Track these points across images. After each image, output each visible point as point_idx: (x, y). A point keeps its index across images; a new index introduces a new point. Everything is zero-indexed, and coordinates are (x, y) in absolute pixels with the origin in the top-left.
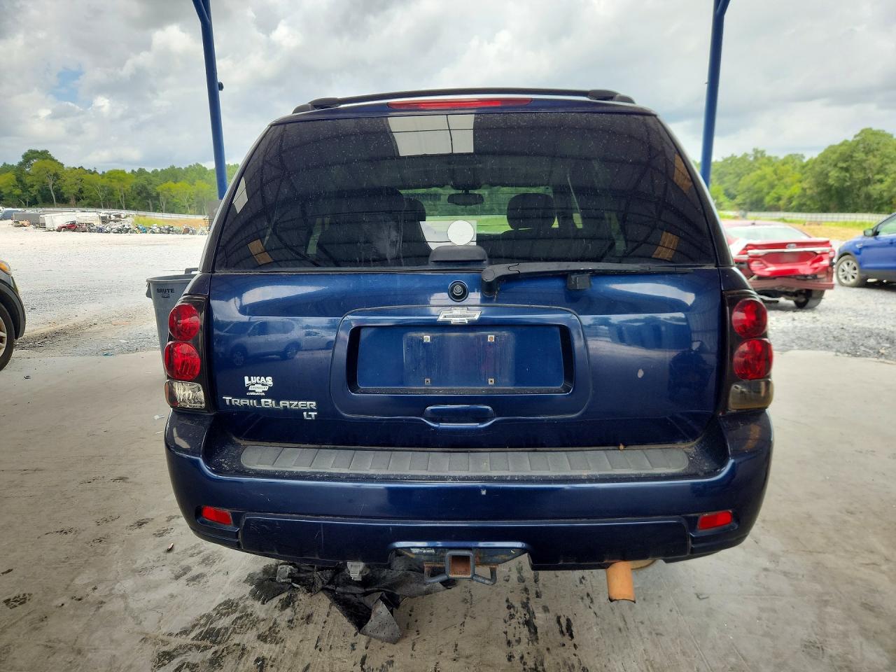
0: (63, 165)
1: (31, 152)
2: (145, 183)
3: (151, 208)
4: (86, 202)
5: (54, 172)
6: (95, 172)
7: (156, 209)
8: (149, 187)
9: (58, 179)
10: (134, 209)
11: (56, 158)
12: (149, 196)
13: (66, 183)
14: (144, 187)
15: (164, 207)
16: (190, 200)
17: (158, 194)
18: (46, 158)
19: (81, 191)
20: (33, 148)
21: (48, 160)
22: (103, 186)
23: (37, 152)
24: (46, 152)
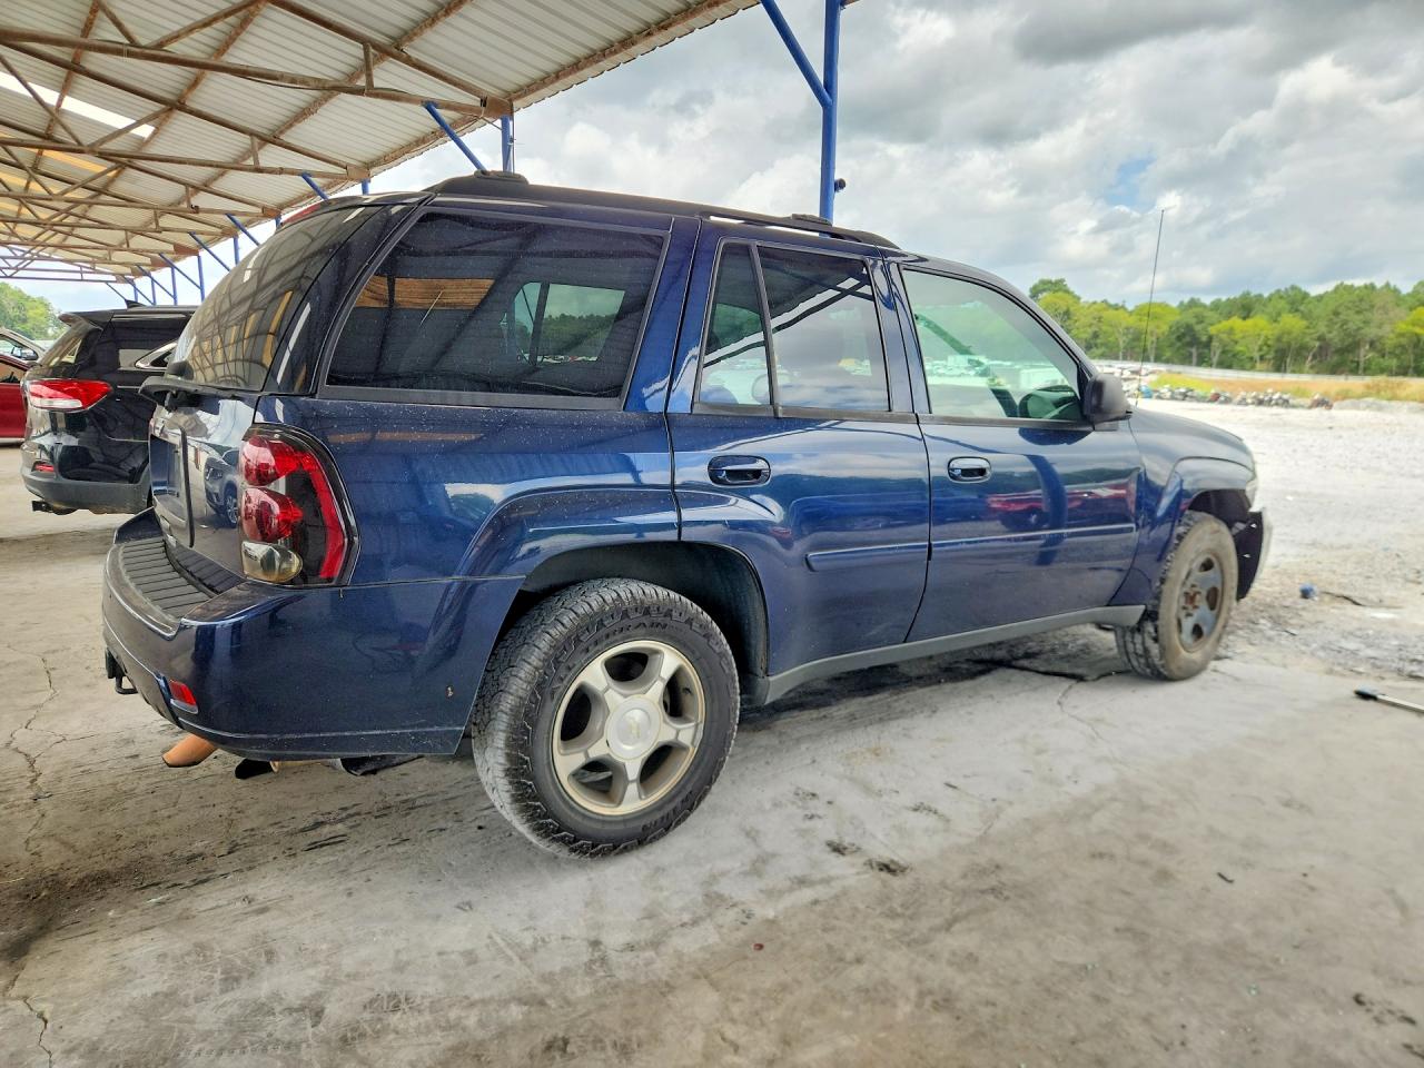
0: (1079, 298)
1: (1043, 282)
2: (1193, 321)
3: (1195, 360)
4: (1099, 351)
5: (1065, 308)
6: (1123, 307)
7: (1203, 361)
8: (1198, 328)
9: (1069, 318)
10: (1167, 361)
11: (1071, 290)
12: (1195, 342)
13: (1077, 324)
14: (1189, 328)
15: (1215, 360)
16: (1265, 348)
17: (1210, 339)
18: (1060, 290)
19: (1096, 335)
20: (1046, 278)
21: (1060, 294)
22: (1127, 328)
23: (1050, 282)
24: (1062, 281)
